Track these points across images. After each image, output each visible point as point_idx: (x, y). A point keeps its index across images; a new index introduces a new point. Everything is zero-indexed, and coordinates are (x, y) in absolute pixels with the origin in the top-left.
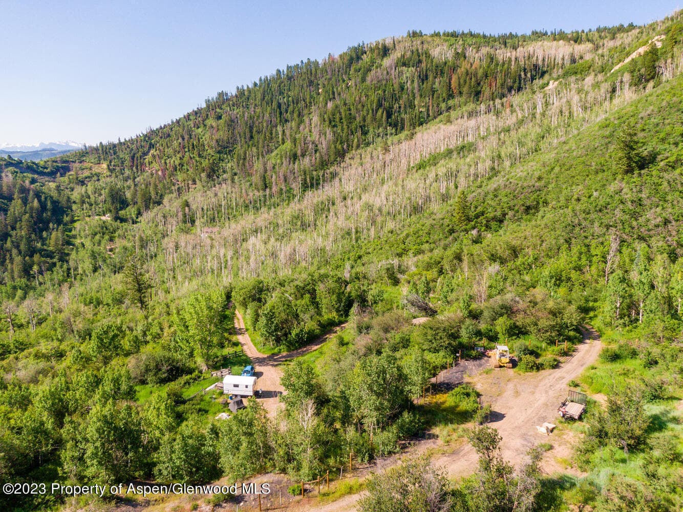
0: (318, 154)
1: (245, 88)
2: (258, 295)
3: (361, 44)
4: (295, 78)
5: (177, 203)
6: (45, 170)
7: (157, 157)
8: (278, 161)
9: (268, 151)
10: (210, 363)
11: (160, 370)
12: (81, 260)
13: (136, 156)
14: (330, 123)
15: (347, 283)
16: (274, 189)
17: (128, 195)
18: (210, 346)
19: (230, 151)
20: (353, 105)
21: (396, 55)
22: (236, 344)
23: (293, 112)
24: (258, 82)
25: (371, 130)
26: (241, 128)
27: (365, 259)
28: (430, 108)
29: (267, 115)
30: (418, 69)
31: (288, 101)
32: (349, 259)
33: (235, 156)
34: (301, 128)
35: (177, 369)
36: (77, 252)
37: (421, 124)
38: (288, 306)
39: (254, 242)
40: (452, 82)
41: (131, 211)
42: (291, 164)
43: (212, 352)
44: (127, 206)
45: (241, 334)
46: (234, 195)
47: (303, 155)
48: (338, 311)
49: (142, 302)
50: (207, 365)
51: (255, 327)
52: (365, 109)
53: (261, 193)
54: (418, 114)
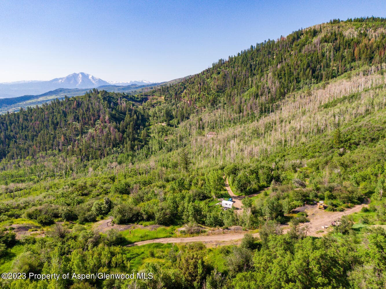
0: (270, 95)
1: (233, 56)
2: (234, 171)
3: (301, 30)
4: (261, 50)
5: (196, 119)
6: (138, 100)
7: (187, 94)
8: (248, 98)
9: (243, 92)
10: (217, 196)
11: (200, 196)
12: (154, 145)
13: (177, 93)
14: (278, 76)
15: (272, 170)
16: (245, 113)
17: (174, 113)
18: (217, 189)
19: (223, 91)
20: (293, 66)
21: (321, 36)
22: (225, 190)
23: (258, 69)
24: (240, 53)
25: (302, 81)
26: (230, 79)
27: (286, 157)
28: (340, 68)
29: (244, 71)
30: (334, 44)
31: (256, 63)
32: (278, 156)
33: (226, 94)
34: (262, 79)
35: (205, 196)
36: (152, 140)
37: (333, 77)
38: (246, 177)
39: (233, 143)
40: (355, 52)
41: (174, 121)
42: (255, 99)
43: (218, 192)
44: (173, 118)
45: (227, 186)
46: (224, 115)
47: (262, 95)
48: (267, 182)
49: (187, 169)
50: (216, 196)
51: (233, 185)
52: (299, 68)
53: (238, 115)
54: (331, 71)
